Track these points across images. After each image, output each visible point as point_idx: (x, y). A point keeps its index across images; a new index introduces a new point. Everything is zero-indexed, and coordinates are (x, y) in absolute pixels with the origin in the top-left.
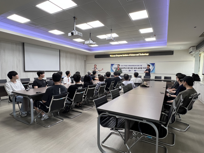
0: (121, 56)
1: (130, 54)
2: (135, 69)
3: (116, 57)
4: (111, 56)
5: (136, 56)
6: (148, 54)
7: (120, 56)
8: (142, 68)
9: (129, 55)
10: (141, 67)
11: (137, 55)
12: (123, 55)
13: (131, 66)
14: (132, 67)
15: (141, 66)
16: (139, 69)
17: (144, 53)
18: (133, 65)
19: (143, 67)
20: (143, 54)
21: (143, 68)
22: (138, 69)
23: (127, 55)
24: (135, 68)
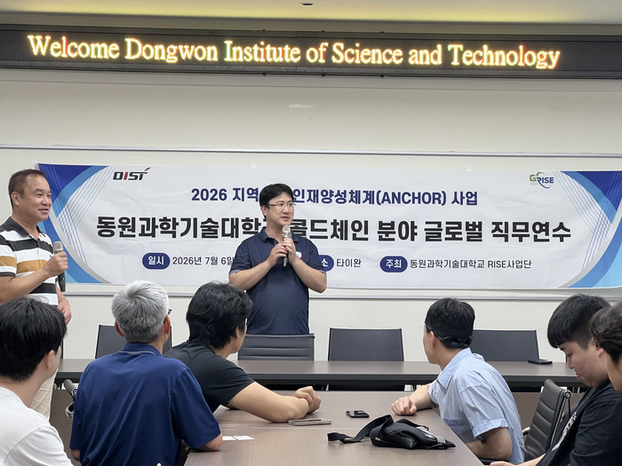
0: (209, 53)
1: (332, 38)
2: (397, 247)
3: (119, 66)
4: (38, 45)
5: (406, 72)
6: (546, 59)
7: (187, 52)
8: (475, 232)
9: (316, 55)
10: (464, 214)
11: (419, 57)
12: (236, 54)
13: (341, 197)
14: (349, 212)
15: (471, 198)
16: (445, 249)
17: (504, 37)
18: (362, 187)
19: (485, 213)
20: (492, 57)
21: (487, 230)
22: (433, 236)
23: (290, 54)
24: (386, 230)
